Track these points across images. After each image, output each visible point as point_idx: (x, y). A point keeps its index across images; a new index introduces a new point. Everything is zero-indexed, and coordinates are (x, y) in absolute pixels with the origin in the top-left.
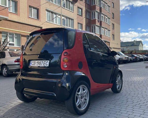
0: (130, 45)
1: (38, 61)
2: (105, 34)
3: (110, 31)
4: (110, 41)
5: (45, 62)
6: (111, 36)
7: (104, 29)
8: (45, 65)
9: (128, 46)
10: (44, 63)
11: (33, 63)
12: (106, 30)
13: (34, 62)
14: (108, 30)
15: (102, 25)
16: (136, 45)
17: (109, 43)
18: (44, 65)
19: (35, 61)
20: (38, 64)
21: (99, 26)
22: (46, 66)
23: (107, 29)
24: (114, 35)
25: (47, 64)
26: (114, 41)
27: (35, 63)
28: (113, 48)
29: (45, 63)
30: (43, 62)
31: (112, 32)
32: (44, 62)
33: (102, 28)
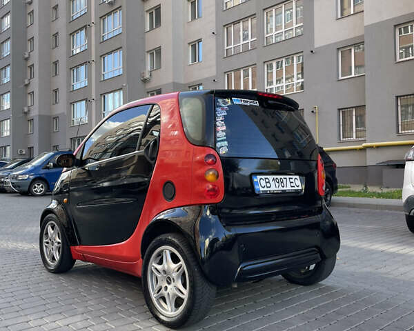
1: (275, 177)
5: (292, 178)
10: (290, 182)
11: (263, 183)
13: (266, 179)
18: (291, 187)
19: (266, 177)
22: (296, 188)
25: (297, 185)
27: (269, 182)
29: (293, 182)
30: (286, 178)
32: (289, 178)
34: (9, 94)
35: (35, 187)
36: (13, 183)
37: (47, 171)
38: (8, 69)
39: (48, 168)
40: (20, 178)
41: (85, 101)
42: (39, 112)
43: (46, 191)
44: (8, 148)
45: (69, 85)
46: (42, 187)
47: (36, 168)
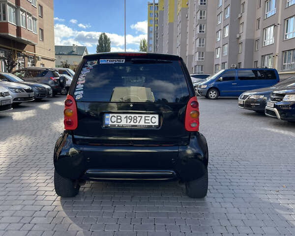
0: (65, 53)
1: (128, 115)
2: (28, 26)
3: (36, 20)
4: (37, 42)
5: (149, 117)
6: (38, 32)
7: (24, 14)
8: (149, 123)
9: (61, 54)
10: (145, 120)
11: (114, 119)
12: (30, 18)
13: (117, 116)
14: (33, 18)
15: (21, 4)
16: (76, 55)
17: (34, 45)
18: (145, 123)
20: (129, 121)
21: (15, 5)
22: (151, 124)
23: (30, 15)
24: (42, 30)
25: (153, 122)
26: (42, 43)
27: (120, 119)
28: (42, 58)
29: (148, 120)
30: (141, 117)
31: (40, 24)
32: (145, 117)
33: (21, 13)
34: (228, 27)
35: (211, 94)
36: (198, 90)
37: (219, 83)
38: (229, 8)
39: (219, 81)
40: (202, 87)
41: (273, 27)
42: (246, 37)
43: (217, 96)
44: (226, 63)
45: (264, 14)
46: (215, 94)
47: (212, 81)
